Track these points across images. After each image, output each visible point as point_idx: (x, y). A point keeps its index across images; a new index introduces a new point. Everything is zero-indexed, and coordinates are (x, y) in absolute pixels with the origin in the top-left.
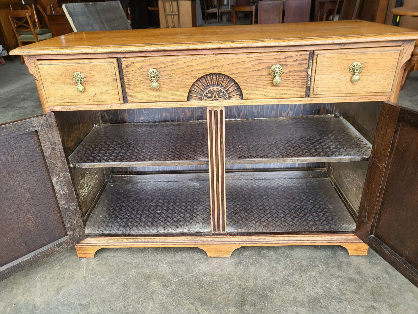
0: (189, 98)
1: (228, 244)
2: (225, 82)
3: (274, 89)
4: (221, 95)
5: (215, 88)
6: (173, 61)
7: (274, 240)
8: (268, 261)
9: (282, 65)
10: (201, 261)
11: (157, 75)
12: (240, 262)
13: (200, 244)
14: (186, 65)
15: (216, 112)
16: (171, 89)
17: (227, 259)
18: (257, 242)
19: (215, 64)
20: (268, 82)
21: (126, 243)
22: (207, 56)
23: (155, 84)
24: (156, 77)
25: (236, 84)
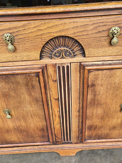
0: (41, 57)
1: (73, 149)
2: (71, 43)
3: (111, 48)
4: (68, 54)
5: (62, 48)
6: (24, 26)
7: (103, 145)
8: (99, 158)
9: (120, 27)
10: (56, 159)
11: (11, 39)
12: (81, 160)
13: (55, 150)
14: (35, 29)
15: (63, 67)
16: (25, 51)
17: (73, 158)
18: (92, 147)
19: (61, 28)
20: (106, 43)
21: (7, 151)
22: (54, 20)
23: (10, 47)
24: (11, 41)
25: (80, 45)
